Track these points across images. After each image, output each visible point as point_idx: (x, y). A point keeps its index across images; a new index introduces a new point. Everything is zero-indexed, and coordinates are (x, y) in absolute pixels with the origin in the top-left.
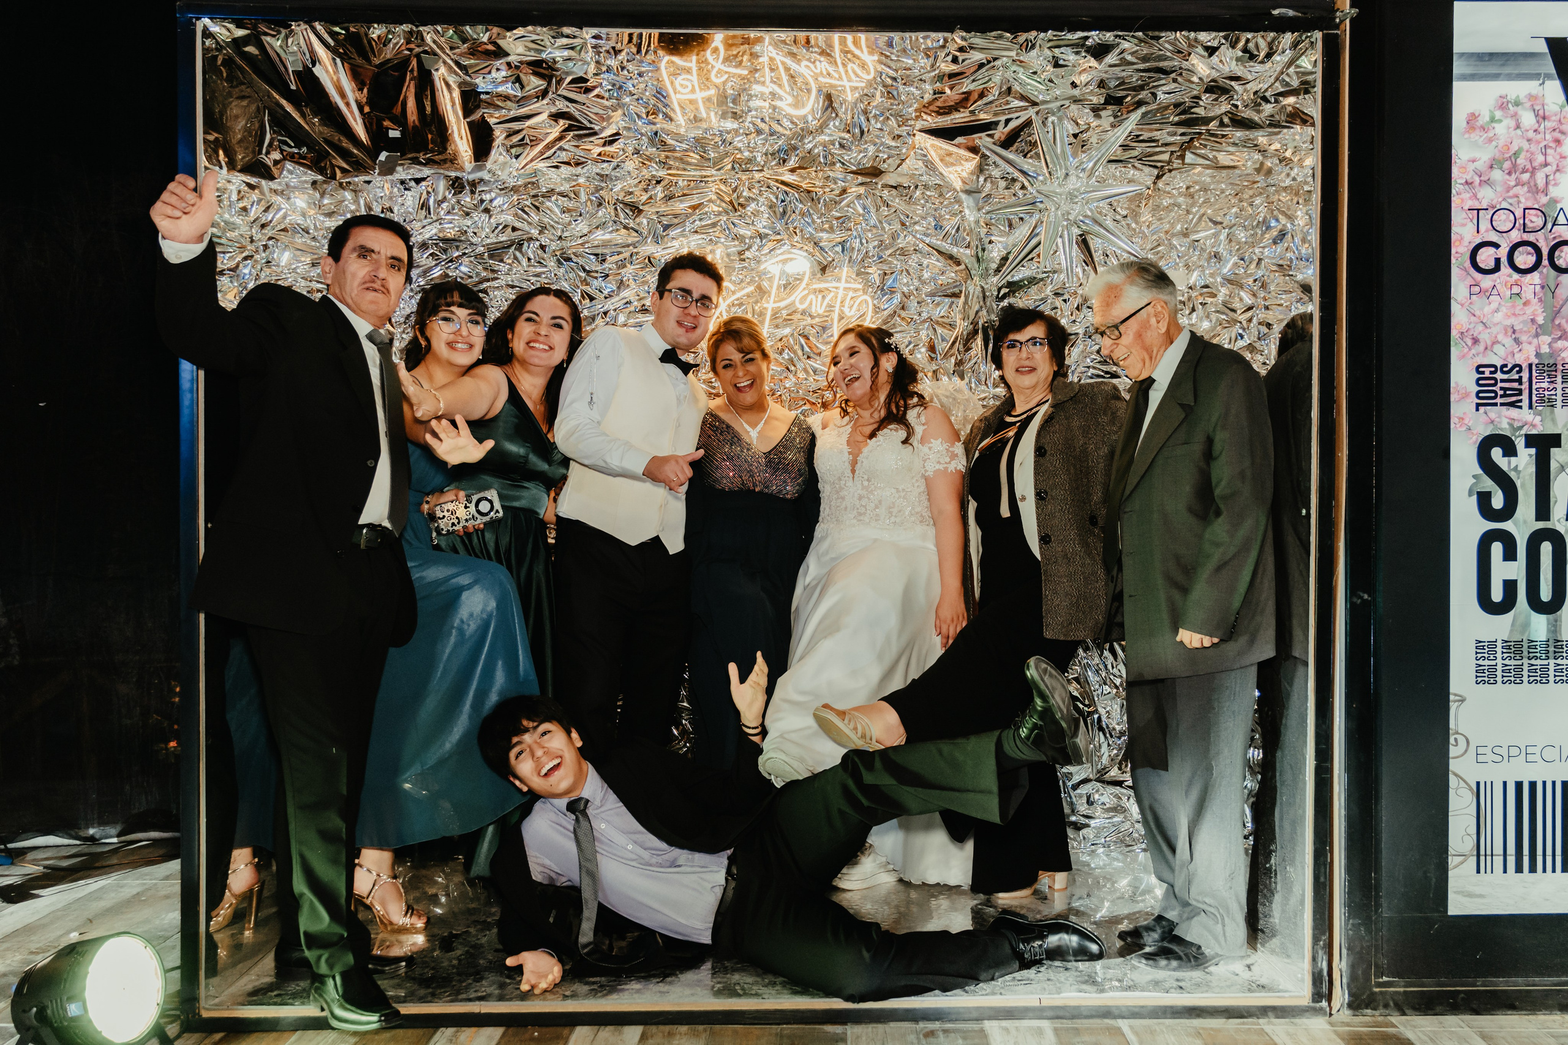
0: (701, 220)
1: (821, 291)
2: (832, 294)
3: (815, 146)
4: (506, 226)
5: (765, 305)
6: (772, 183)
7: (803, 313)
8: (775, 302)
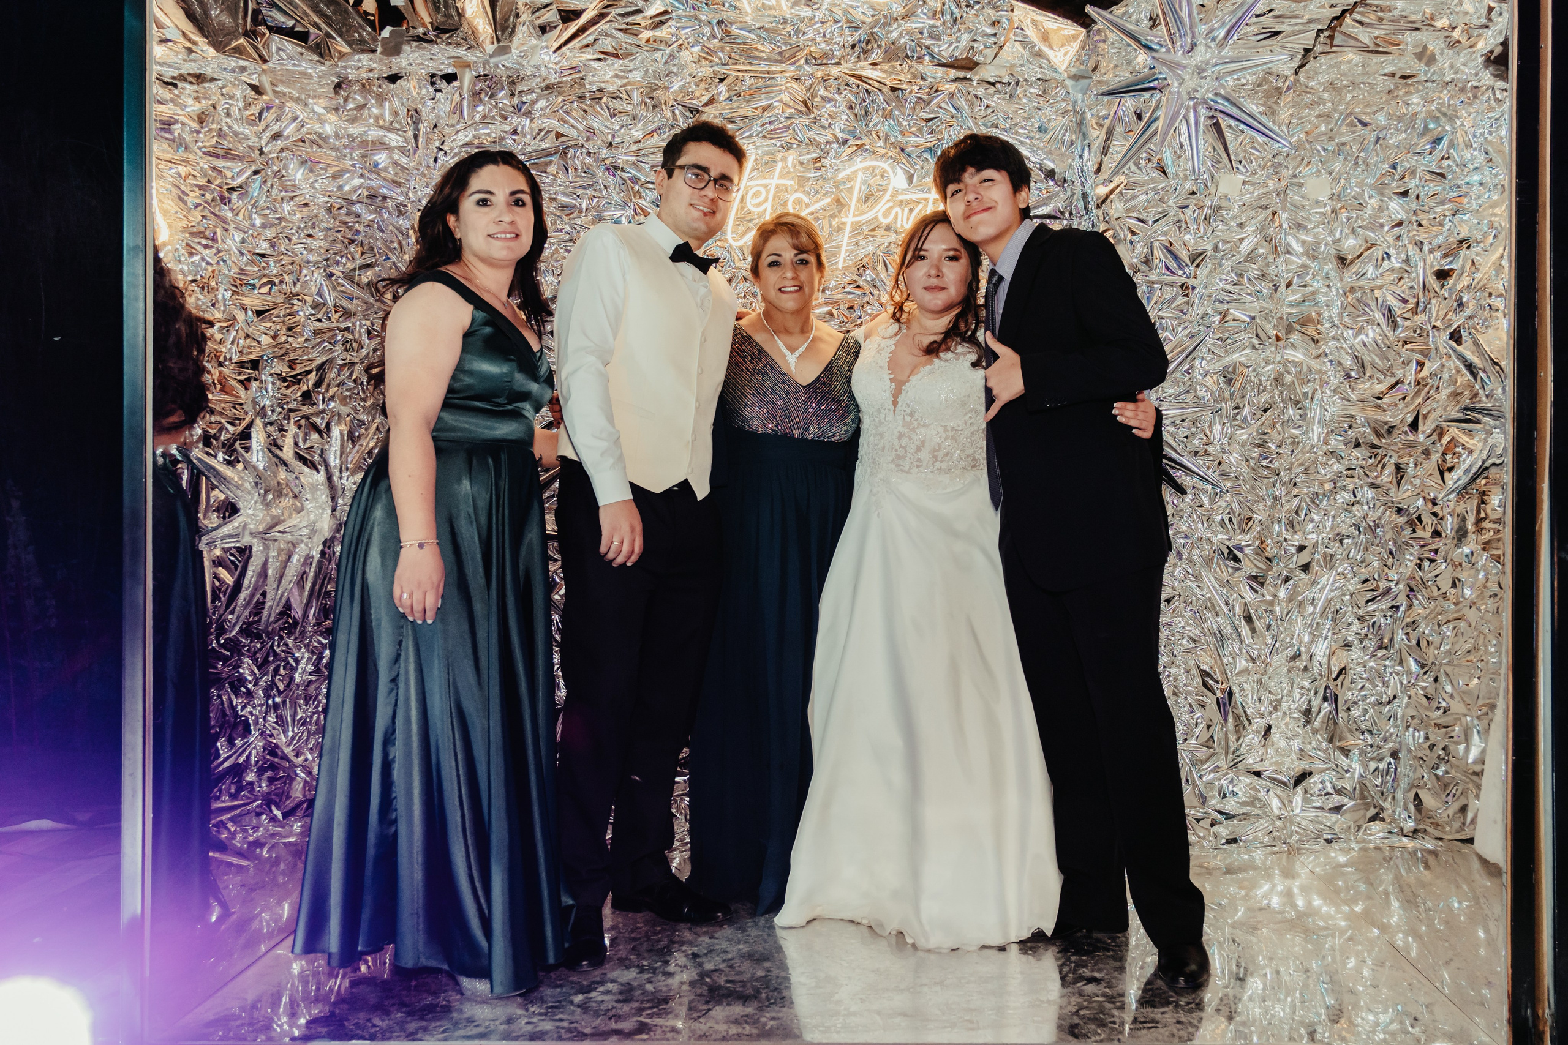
0: (770, 123)
1: (908, 203)
2: (921, 206)
3: (901, 36)
4: (548, 132)
5: (844, 220)
6: (852, 80)
7: (888, 228)
8: (854, 216)
